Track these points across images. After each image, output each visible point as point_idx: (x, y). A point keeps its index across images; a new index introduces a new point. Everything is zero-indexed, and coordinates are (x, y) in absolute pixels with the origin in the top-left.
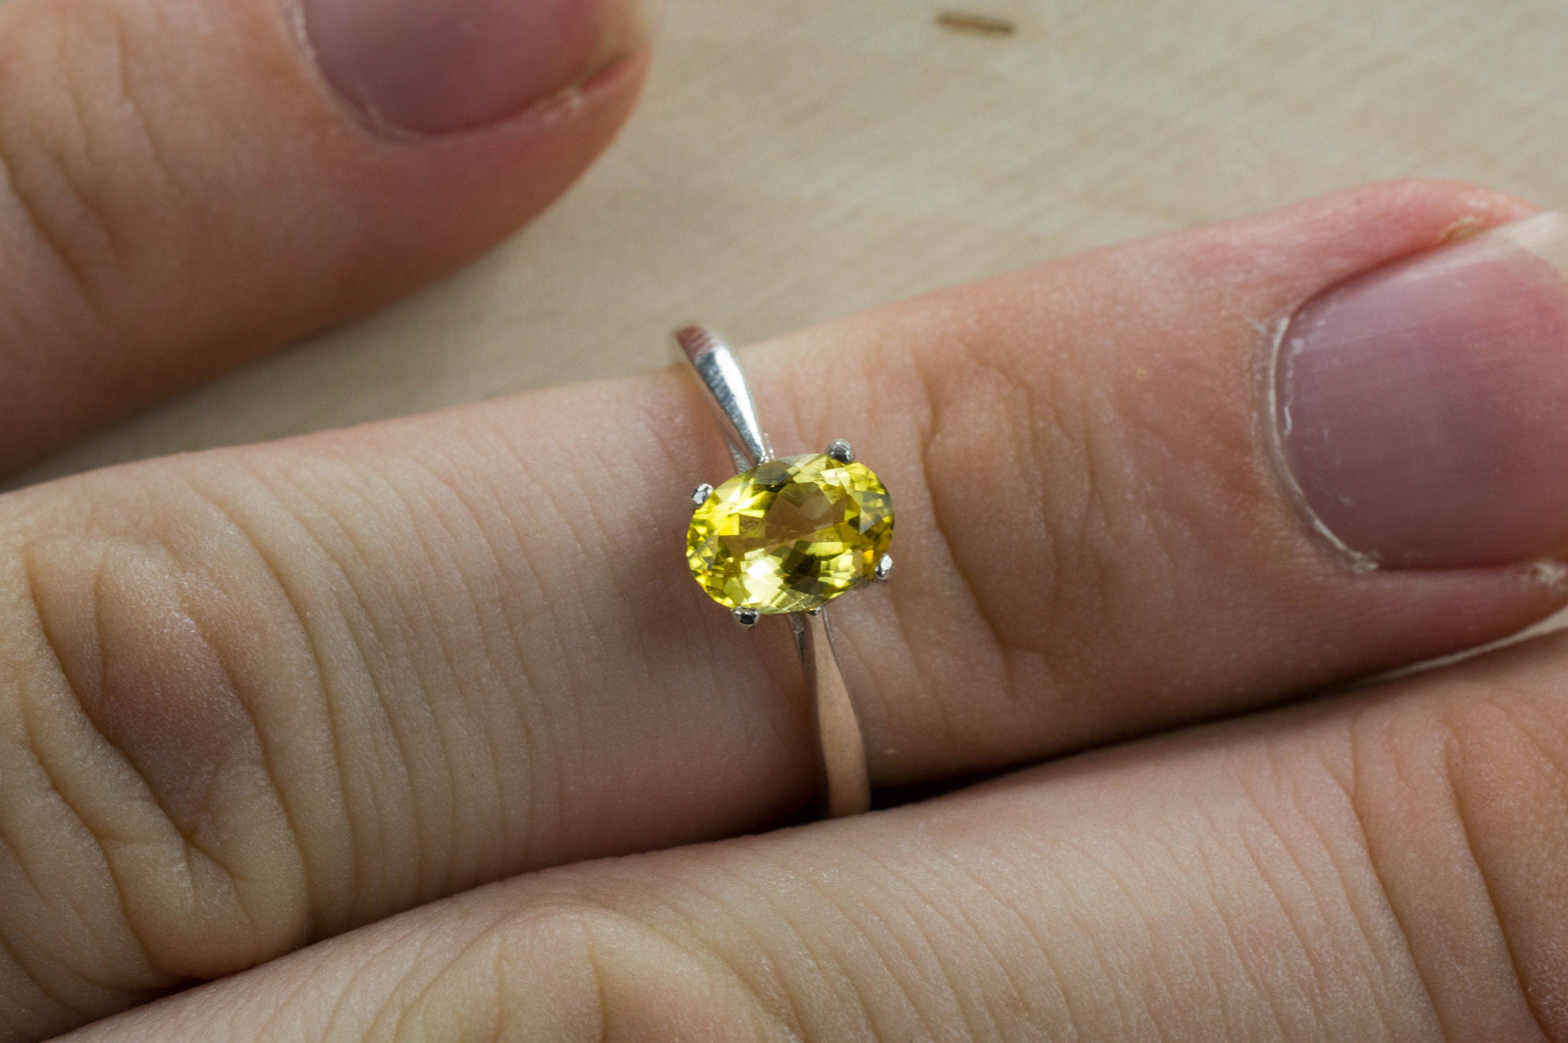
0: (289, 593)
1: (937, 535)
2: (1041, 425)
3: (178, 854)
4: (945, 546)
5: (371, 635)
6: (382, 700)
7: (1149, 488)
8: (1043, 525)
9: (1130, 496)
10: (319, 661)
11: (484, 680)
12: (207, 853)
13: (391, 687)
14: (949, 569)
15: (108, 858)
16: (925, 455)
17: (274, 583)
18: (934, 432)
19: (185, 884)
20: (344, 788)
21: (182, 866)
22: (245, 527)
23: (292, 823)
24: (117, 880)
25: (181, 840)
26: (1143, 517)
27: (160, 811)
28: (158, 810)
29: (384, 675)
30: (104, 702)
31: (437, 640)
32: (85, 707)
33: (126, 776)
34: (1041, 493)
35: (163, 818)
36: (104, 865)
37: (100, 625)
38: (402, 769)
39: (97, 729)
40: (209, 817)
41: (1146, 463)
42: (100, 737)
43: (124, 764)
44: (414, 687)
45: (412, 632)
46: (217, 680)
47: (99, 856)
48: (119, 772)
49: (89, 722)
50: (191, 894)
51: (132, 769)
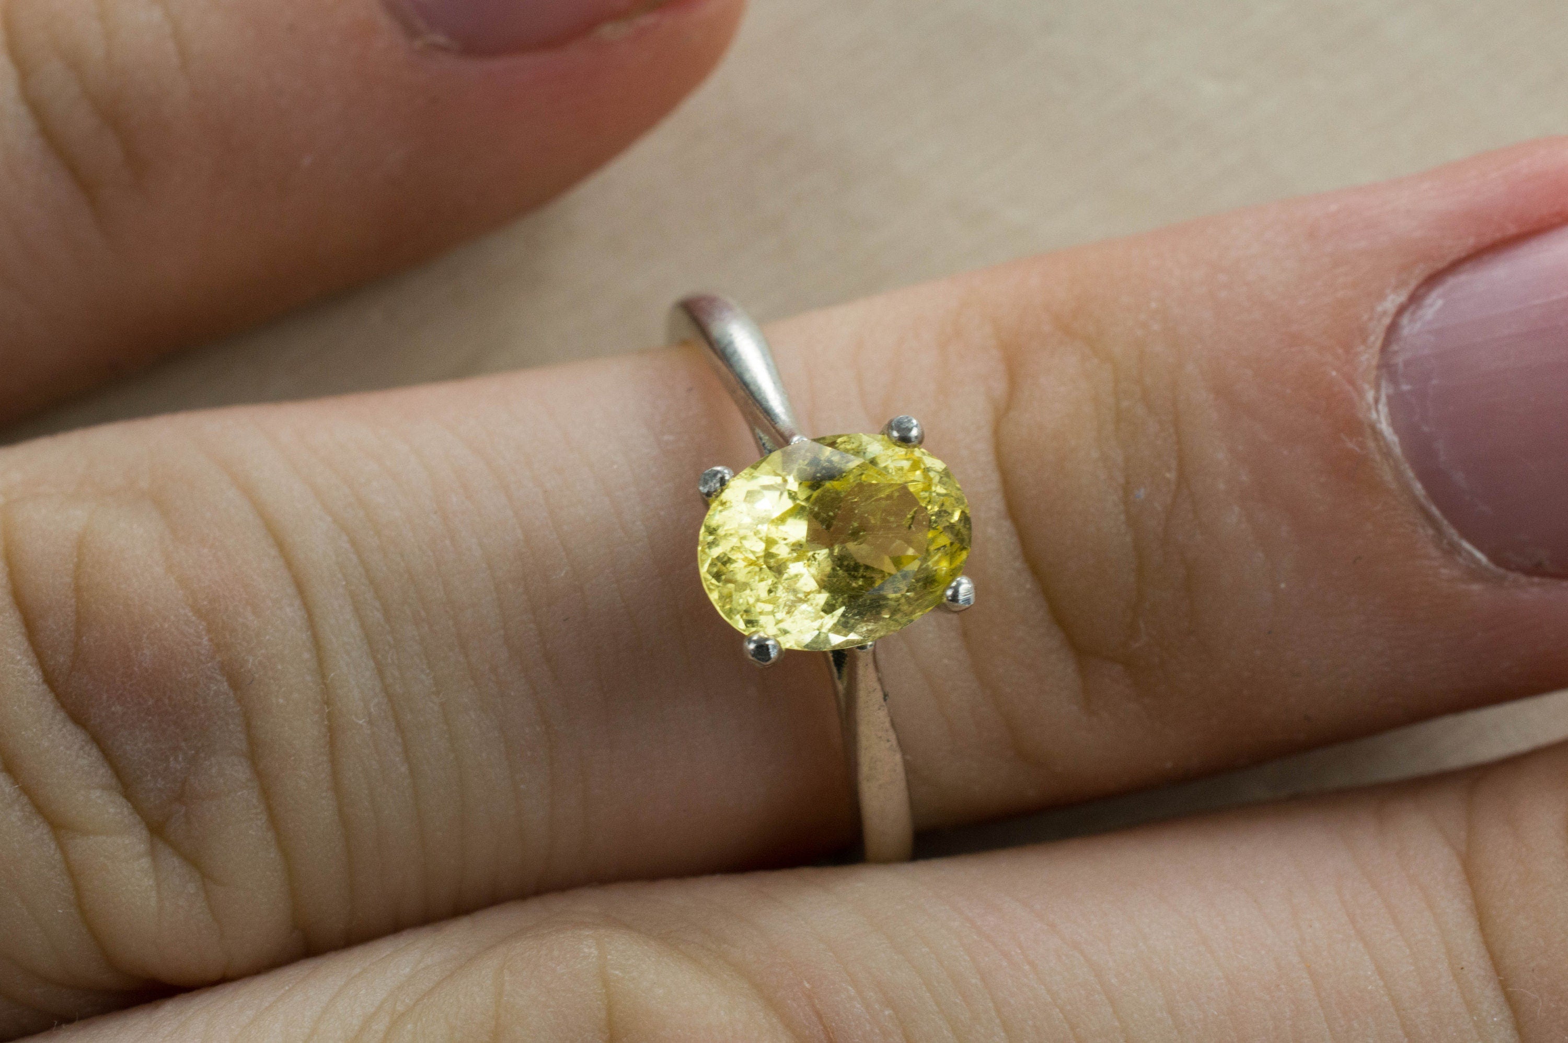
0: (289, 564)
1: (1007, 524)
2: (1125, 404)
3: (142, 847)
4: (1015, 539)
5: (378, 615)
6: (386, 689)
7: (1244, 478)
8: (1122, 517)
9: (1222, 486)
10: (317, 643)
11: (502, 670)
12: (176, 848)
13: (397, 673)
14: (1018, 564)
15: (62, 848)
16: (996, 432)
17: (273, 552)
18: (1008, 408)
19: (148, 882)
20: (337, 786)
21: (145, 862)
22: (249, 492)
23: (274, 821)
24: (72, 872)
25: (145, 833)
26: (1237, 509)
27: (124, 801)
28: (121, 800)
29: (389, 661)
30: (73, 673)
31: (451, 623)
32: (49, 679)
33: (85, 762)
34: (1121, 480)
35: (125, 809)
36: (58, 856)
37: (78, 589)
38: (404, 769)
39: (59, 705)
40: (183, 809)
41: (1240, 448)
42: (61, 715)
43: (87, 748)
44: (423, 677)
45: (423, 614)
46: (203, 658)
47: (53, 846)
48: (78, 757)
49: (50, 697)
50: (154, 893)
51: (95, 752)
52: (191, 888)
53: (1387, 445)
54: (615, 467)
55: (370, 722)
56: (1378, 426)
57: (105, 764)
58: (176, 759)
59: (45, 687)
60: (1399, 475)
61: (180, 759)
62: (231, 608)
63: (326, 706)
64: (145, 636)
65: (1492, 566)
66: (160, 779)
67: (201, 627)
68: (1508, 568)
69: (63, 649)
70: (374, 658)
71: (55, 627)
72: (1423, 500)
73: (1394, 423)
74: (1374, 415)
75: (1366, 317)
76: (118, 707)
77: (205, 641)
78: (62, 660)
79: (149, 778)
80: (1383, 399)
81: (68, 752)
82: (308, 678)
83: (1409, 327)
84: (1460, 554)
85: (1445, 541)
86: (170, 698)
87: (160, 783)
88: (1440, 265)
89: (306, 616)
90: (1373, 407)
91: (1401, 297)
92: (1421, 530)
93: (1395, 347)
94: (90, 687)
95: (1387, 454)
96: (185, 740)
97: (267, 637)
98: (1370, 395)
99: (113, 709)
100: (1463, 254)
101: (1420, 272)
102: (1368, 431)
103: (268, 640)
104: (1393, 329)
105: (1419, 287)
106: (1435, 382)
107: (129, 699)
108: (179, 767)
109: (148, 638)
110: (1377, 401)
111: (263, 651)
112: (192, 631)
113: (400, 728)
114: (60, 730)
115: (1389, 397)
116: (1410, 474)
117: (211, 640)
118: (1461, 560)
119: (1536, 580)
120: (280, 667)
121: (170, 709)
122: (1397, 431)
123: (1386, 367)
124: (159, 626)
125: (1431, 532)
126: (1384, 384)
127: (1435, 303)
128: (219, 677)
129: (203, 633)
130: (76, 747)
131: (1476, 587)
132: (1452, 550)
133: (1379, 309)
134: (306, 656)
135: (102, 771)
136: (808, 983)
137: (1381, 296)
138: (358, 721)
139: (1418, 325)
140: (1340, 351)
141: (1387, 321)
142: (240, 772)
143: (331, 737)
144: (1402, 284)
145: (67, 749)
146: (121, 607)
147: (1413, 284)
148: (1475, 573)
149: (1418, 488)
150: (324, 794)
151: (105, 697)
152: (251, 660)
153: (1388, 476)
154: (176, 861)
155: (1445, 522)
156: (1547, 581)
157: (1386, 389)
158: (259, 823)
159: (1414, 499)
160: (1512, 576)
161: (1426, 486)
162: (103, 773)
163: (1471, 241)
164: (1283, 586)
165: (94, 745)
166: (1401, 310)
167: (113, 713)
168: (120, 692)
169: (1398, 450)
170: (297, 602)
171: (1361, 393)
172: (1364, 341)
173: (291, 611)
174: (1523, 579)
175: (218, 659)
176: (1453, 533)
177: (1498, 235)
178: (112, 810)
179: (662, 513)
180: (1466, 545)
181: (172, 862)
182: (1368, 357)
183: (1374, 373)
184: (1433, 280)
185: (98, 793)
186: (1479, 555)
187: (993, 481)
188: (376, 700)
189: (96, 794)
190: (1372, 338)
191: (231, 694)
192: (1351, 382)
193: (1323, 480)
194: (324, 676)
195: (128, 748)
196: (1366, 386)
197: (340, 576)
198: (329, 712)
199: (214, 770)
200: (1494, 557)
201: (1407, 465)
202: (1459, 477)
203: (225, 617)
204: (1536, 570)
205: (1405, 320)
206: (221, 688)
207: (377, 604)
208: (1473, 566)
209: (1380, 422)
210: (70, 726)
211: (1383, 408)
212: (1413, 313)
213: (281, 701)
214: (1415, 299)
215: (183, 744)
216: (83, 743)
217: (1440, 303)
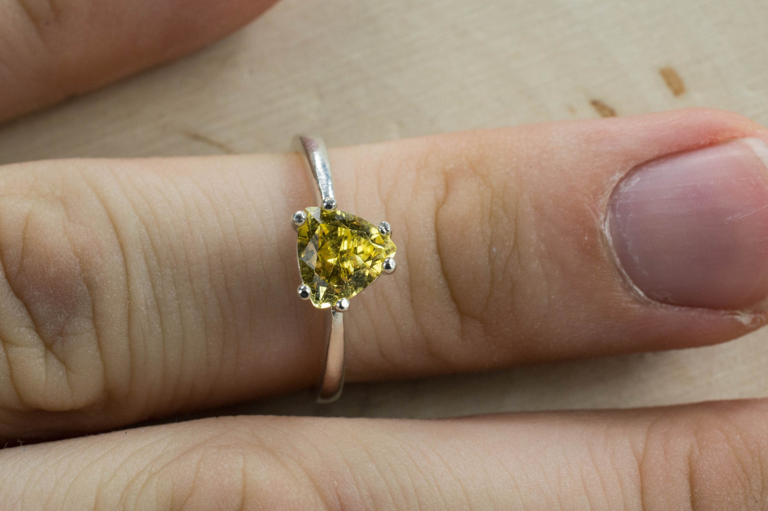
1: (436, 256)
2: (495, 208)
3: (41, 354)
4: (439, 263)
5: (155, 263)
6: (155, 295)
7: (542, 248)
8: (487, 259)
9: (532, 250)
10: (127, 273)
11: (207, 293)
12: (56, 355)
13: (160, 289)
14: (439, 274)
15: (6, 351)
16: (437, 214)
17: (112, 230)
18: (444, 203)
19: (42, 369)
21: (42, 360)
22: (104, 202)
23: (100, 347)
24: (9, 362)
25: (43, 348)
26: (537, 262)
27: (35, 333)
28: (34, 333)
29: (158, 283)
30: (18, 275)
31: (187, 270)
32: (8, 276)
33: (20, 315)
34: (488, 242)
35: (35, 337)
36: (4, 354)
37: (24, 239)
38: (159, 330)
39: (11, 289)
40: (62, 338)
41: (543, 235)
42: (11, 293)
43: (21, 309)
44: (172, 292)
45: (175, 265)
46: (76, 275)
47: (2, 349)
48: (17, 312)
49: (7, 285)
50: (44, 374)
51: (25, 311)
52: (61, 373)
53: (607, 241)
54: (267, 210)
55: (147, 309)
56: (604, 232)
57: (29, 317)
58: (61, 317)
59: (6, 280)
60: (610, 254)
61: (63, 317)
62: (90, 254)
63: (128, 300)
64: (52, 262)
65: (646, 298)
66: (52, 325)
67: (77, 261)
68: (653, 299)
69: (15, 264)
70: (152, 282)
71: (12, 255)
72: (619, 266)
73: (611, 231)
74: (603, 227)
75: (605, 182)
76: (37, 293)
77: (78, 268)
78: (14, 269)
79: (48, 324)
80: (608, 220)
81: (13, 310)
82: (122, 288)
83: (624, 189)
84: (632, 291)
85: (626, 285)
86: (60, 291)
87: (53, 327)
88: (642, 161)
89: (123, 260)
90: (603, 222)
91: (622, 175)
92: (616, 279)
93: (616, 197)
94: (26, 282)
95: (606, 244)
96: (65, 309)
97: (105, 268)
98: (602, 218)
99: (35, 293)
100: (652, 158)
101: (632, 164)
102: (599, 235)
103: (105, 270)
104: (617, 188)
105: (630, 171)
106: (631, 215)
107: (42, 290)
108: (61, 321)
109: (53, 264)
110: (605, 220)
111: (103, 274)
112: (73, 263)
113: (160, 313)
114: (10, 300)
115: (610, 219)
116: (615, 254)
117: (81, 267)
118: (632, 294)
119: (664, 305)
120: (109, 282)
121: (60, 296)
122: (612, 235)
123: (612, 205)
124: (58, 259)
125: (621, 280)
126: (609, 213)
127: (636, 180)
128: (82, 284)
129: (78, 264)
130: (17, 308)
131: (637, 306)
132: (630, 289)
133: (611, 179)
134: (122, 278)
135: (27, 319)
136: (337, 482)
137: (613, 173)
138: (141, 308)
139: (628, 188)
140: (592, 196)
141: (614, 185)
142: (87, 325)
143: (129, 313)
144: (623, 168)
145: (13, 309)
146: (42, 249)
147: (628, 169)
148: (637, 300)
149: (618, 260)
150: (123, 338)
151: (32, 287)
152: (97, 278)
153: (605, 255)
154: (55, 361)
155: (628, 277)
156: (669, 306)
157: (609, 216)
158: (93, 348)
159: (615, 265)
160: (653, 302)
161: (621, 260)
162: (27, 320)
163: (656, 153)
164: (553, 297)
165: (25, 307)
166: (621, 180)
167: (35, 295)
168: (38, 286)
169: (611, 243)
170: (120, 254)
171: (598, 216)
172: (603, 193)
173: (117, 258)
174: (658, 304)
175: (83, 275)
176: (630, 282)
177: (668, 151)
178: (29, 337)
179: (285, 234)
180: (636, 288)
181: (54, 361)
182: (604, 201)
183: (605, 207)
184: (637, 168)
185: (24, 329)
186: (641, 293)
187: (432, 236)
188: (151, 300)
189: (23, 329)
190: (606, 192)
191: (87, 292)
192: (595, 212)
193: (576, 253)
194: (128, 287)
195: (40, 310)
196: (601, 214)
197: (140, 244)
198: (129, 303)
199: (76, 324)
200: (646, 293)
201: (614, 251)
202: (636, 258)
203: (87, 258)
204: (664, 301)
205: (622, 185)
206: (83, 289)
207: (155, 258)
208: (637, 297)
209: (605, 230)
210: (15, 299)
211: (607, 224)
212: (626, 182)
213: (108, 297)
214: (628, 175)
215: (64, 311)
216: (20, 307)
217: (638, 179)
